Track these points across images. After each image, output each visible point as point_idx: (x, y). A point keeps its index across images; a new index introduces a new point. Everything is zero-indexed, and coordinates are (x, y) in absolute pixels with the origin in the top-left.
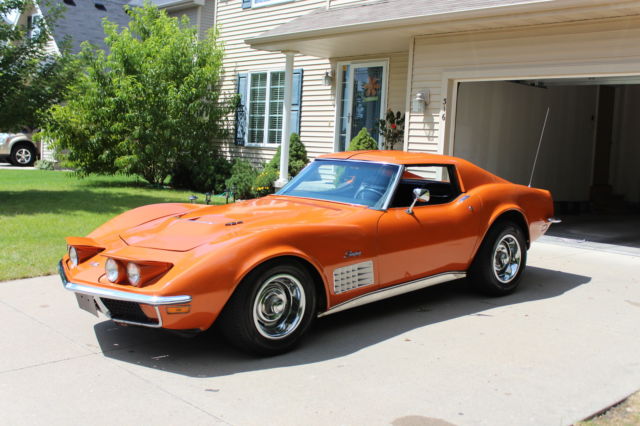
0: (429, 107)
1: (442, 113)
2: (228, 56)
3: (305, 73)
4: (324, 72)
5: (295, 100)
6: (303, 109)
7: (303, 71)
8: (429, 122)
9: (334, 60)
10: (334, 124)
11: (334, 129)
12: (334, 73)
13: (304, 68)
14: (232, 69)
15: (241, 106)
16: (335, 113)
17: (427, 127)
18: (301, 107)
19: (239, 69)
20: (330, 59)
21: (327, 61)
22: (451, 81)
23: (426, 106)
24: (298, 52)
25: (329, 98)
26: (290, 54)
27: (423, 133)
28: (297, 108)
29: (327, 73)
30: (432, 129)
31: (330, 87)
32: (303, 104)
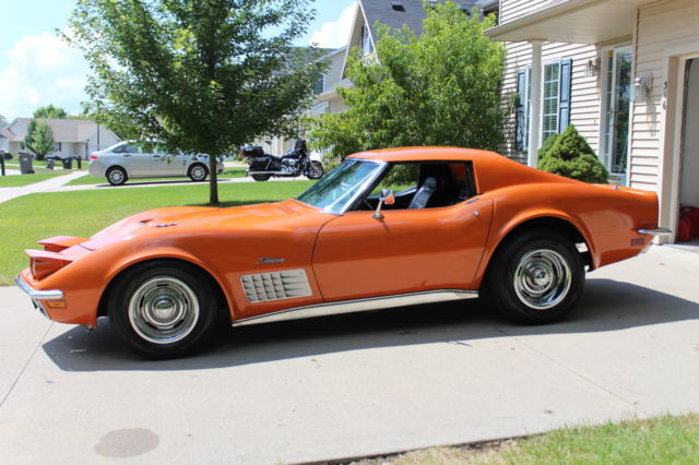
0: (652, 93)
1: (664, 100)
2: (510, 51)
3: (574, 64)
4: (586, 61)
5: (565, 97)
6: (572, 106)
7: (572, 61)
8: (652, 113)
9: (599, 45)
10: (598, 122)
11: (598, 128)
12: (598, 61)
13: (574, 58)
14: (514, 65)
15: (521, 106)
16: (599, 109)
17: (650, 119)
18: (570, 103)
19: (519, 64)
20: (596, 44)
21: (593, 47)
22: (674, 60)
23: (648, 92)
24: (546, 40)
25: (594, 91)
26: (537, 43)
27: (645, 127)
28: (566, 105)
29: (591, 62)
30: (655, 122)
31: (595, 78)
32: (573, 99)
